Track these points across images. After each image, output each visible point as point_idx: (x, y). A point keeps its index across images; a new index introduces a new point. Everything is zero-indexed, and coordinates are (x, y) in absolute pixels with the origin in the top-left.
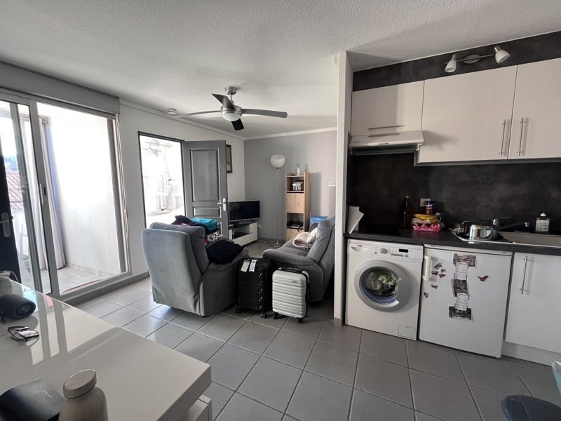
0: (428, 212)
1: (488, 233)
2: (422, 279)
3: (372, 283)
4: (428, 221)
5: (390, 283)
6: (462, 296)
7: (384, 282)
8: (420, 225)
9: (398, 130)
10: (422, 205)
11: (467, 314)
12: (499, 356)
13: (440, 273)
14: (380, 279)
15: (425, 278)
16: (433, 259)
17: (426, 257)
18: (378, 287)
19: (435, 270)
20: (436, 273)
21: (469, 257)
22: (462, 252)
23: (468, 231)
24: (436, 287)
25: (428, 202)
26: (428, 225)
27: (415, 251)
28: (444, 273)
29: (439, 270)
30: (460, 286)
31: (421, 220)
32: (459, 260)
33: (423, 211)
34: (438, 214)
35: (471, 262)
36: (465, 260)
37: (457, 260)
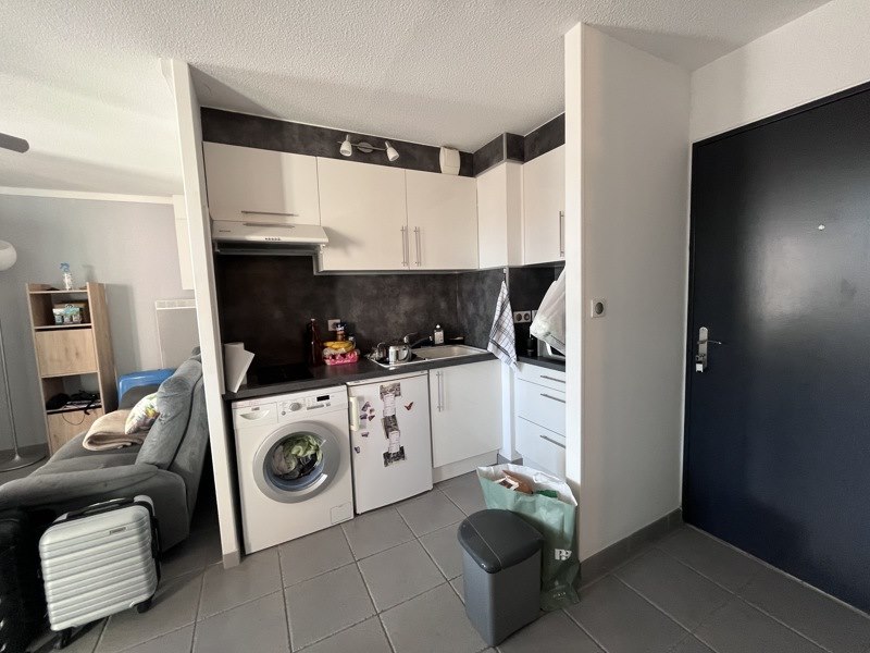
0: (340, 337)
1: (405, 353)
2: (350, 431)
3: (283, 463)
4: (343, 350)
5: (310, 453)
6: (394, 435)
7: (300, 454)
8: (334, 357)
9: (290, 221)
10: (331, 329)
11: (401, 454)
12: (430, 487)
13: (369, 415)
14: (294, 452)
15: (354, 428)
16: (360, 399)
17: (352, 400)
18: (293, 465)
19: (363, 413)
20: (364, 417)
21: (394, 385)
22: (388, 381)
23: (388, 355)
24: (366, 435)
25: (337, 324)
26: (344, 355)
27: (337, 393)
28: (373, 414)
29: (368, 412)
30: (390, 424)
31: (335, 350)
32: (385, 393)
33: (333, 337)
34: (351, 338)
35: (396, 391)
36: (391, 391)
37: (383, 392)
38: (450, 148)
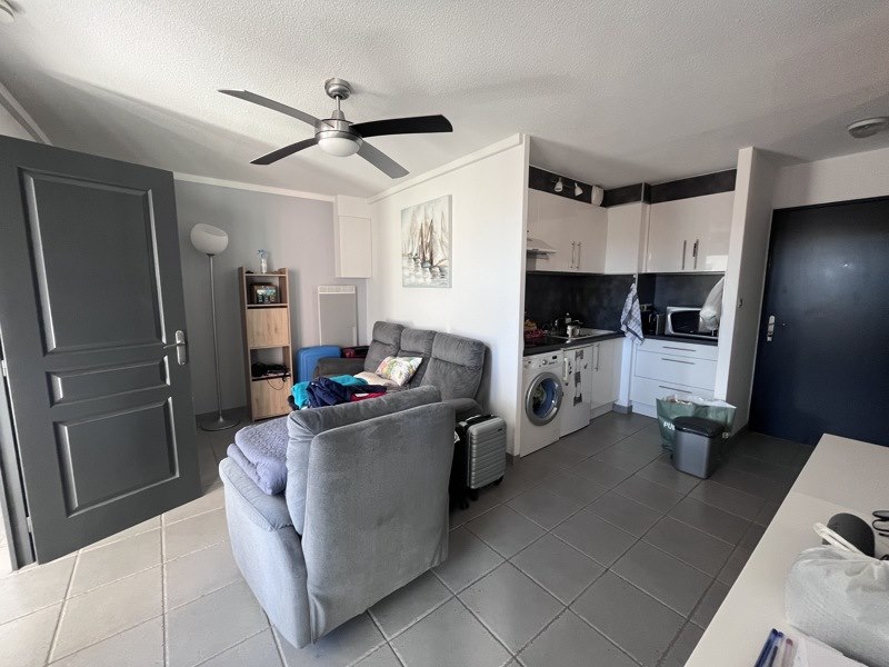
6: (578, 385)
11: (580, 399)
12: (589, 423)
15: (566, 378)
17: (565, 359)
21: (581, 351)
22: (578, 348)
24: (567, 384)
27: (560, 354)
28: (571, 370)
30: (577, 378)
36: (580, 355)
37: (576, 356)
38: (599, 186)
